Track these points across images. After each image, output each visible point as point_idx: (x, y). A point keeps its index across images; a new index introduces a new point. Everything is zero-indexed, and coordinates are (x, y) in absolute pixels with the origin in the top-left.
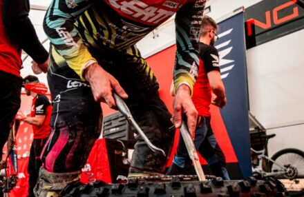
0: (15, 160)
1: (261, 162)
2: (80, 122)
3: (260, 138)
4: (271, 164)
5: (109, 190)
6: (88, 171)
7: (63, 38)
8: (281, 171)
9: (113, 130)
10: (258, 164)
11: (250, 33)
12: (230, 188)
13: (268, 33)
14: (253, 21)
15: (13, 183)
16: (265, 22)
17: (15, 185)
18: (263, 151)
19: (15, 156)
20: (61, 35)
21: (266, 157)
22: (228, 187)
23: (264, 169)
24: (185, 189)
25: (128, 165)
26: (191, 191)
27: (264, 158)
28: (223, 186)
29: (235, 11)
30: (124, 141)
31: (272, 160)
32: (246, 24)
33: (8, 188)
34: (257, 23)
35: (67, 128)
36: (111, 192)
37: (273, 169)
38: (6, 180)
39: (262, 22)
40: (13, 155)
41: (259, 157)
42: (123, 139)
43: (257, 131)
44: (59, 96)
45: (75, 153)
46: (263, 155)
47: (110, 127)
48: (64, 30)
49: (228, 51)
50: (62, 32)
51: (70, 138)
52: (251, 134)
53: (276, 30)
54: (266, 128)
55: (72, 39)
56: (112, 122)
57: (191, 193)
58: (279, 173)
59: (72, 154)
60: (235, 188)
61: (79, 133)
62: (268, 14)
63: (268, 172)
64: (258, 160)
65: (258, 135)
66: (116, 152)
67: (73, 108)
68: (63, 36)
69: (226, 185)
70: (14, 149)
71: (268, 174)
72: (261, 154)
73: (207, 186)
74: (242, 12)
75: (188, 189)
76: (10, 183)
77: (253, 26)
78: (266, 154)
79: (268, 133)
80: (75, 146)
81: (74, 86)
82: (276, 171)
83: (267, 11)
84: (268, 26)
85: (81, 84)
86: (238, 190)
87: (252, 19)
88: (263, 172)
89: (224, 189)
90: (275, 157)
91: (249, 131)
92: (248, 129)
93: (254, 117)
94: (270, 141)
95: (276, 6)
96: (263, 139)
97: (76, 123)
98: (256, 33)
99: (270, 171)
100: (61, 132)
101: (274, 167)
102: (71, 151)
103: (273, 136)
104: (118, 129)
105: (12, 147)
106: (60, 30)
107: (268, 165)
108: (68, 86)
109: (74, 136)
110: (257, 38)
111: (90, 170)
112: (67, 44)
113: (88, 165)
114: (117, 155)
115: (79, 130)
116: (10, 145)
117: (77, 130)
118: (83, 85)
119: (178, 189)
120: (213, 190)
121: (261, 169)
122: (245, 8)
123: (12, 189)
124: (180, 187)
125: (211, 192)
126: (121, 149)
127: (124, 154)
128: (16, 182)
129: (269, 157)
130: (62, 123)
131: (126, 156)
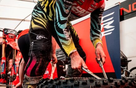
0: (16, 68)
1: (125, 72)
2: (41, 54)
3: (125, 62)
4: (129, 73)
5: (61, 82)
6: (47, 74)
7: (65, 35)
8: (134, 77)
9: (59, 56)
10: (123, 73)
11: (121, 14)
12: (116, 83)
13: (130, 15)
14: (123, 9)
15: (14, 78)
16: (128, 9)
17: (15, 79)
18: (126, 68)
19: (16, 66)
20: (64, 33)
21: (127, 70)
22: (115, 82)
23: (126, 75)
24: (96, 83)
25: (65, 72)
26: (99, 84)
27: (126, 71)
28: (113, 82)
29: (115, 4)
30: (64, 61)
31: (130, 72)
32: (120, 10)
33: (12, 80)
34: (125, 10)
35: (36, 57)
36: (62, 83)
37: (130, 76)
38: (11, 77)
39: (127, 9)
40: (15, 65)
41: (124, 70)
42: (63, 60)
43: (123, 59)
44: (33, 42)
45: (39, 68)
46: (126, 69)
47: (58, 54)
48: (66, 31)
49: (112, 22)
50: (65, 31)
51: (37, 61)
52: (121, 60)
53: (133, 13)
54: (127, 57)
55: (69, 36)
56: (59, 52)
57: (99, 85)
58: (132, 77)
59: (38, 69)
60: (119, 83)
61: (41, 59)
62: (130, 6)
63: (127, 77)
64: (123, 71)
65: (123, 60)
66: (60, 66)
67: (38, 48)
68: (65, 34)
69: (114, 82)
70: (15, 63)
71: (128, 78)
72: (125, 69)
73: (106, 82)
74: (119, 5)
75: (97, 83)
76: (13, 78)
77: (123, 11)
78: (127, 69)
79: (128, 59)
80: (39, 65)
81: (40, 38)
82: (131, 77)
83: (130, 4)
84: (130, 11)
85: (42, 37)
86: (120, 84)
87: (122, 8)
88: (125, 77)
89: (113, 83)
90: (131, 70)
91: (120, 58)
92: (120, 57)
93: (122, 52)
94: (129, 63)
95: (134, 3)
96: (126, 62)
97: (40, 55)
98: (124, 14)
99: (129, 77)
100: (33, 59)
101: (130, 75)
102: (38, 67)
103: (130, 61)
104: (61, 55)
105: (14, 62)
106: (64, 30)
107: (128, 74)
108: (37, 38)
109: (39, 60)
110: (125, 16)
111: (48, 73)
112: (66, 38)
113: (48, 71)
114: (60, 67)
115: (41, 58)
116: (14, 61)
117: (40, 58)
118: (43, 38)
119: (92, 83)
120: (109, 84)
121: (125, 75)
122: (120, 2)
123: (14, 80)
124: (94, 82)
125: (108, 85)
126: (62, 64)
127: (63, 67)
128: (16, 78)
129: (129, 70)
130: (33, 55)
131: (65, 68)
